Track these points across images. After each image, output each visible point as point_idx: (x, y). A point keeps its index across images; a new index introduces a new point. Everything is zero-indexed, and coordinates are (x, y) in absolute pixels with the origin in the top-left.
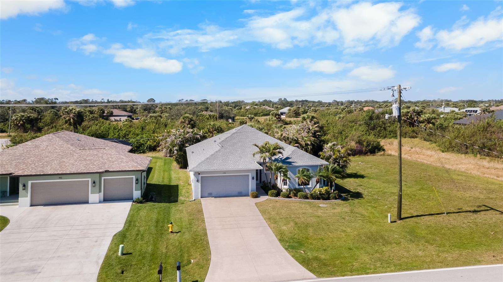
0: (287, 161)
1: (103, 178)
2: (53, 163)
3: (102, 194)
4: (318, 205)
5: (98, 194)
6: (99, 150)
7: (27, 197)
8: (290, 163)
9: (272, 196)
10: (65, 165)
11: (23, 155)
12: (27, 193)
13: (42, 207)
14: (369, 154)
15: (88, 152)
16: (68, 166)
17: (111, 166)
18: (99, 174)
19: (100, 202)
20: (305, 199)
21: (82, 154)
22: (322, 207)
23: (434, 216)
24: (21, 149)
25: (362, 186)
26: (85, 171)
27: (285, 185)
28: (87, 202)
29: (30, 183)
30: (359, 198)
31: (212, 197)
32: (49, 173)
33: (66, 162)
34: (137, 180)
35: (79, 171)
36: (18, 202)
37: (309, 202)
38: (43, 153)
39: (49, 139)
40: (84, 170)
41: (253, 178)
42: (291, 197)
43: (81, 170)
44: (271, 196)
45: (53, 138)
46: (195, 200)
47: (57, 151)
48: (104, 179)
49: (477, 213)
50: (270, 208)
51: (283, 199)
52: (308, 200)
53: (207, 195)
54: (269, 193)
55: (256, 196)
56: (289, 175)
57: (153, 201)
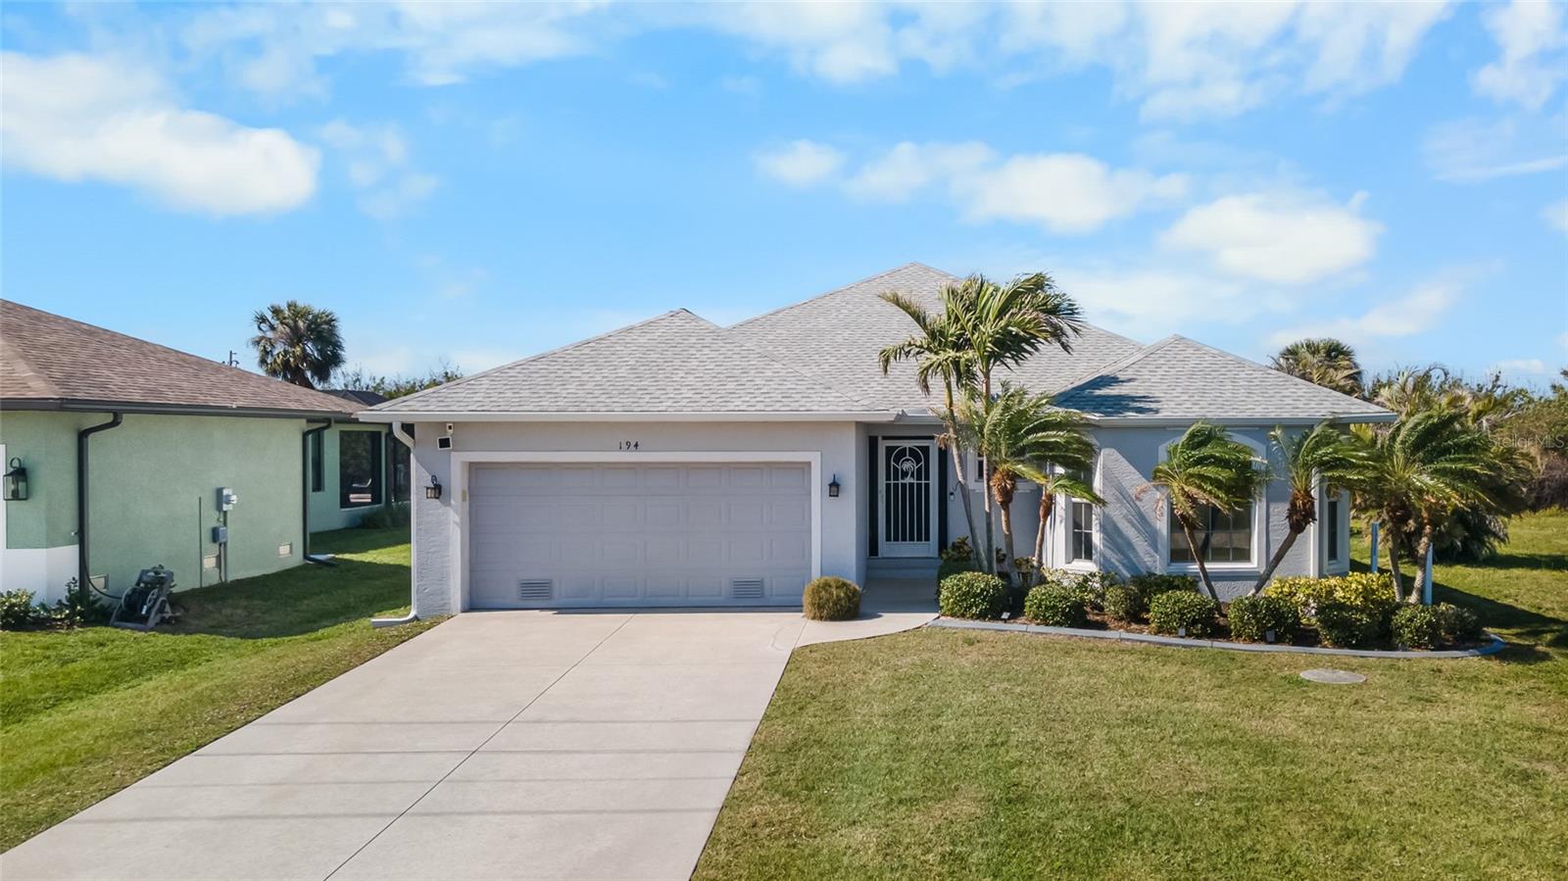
0: (1098, 392)
4: (1286, 672)
8: (1120, 404)
9: (964, 613)
20: (1198, 637)
22: (1316, 686)
27: (1077, 555)
34: (19, 471)
37: (1223, 651)
41: (835, 488)
42: (1099, 624)
44: (955, 610)
46: (414, 620)
50: (878, 678)
51: (1033, 628)
52: (1216, 644)
53: (513, 594)
54: (945, 593)
55: (845, 607)
56: (1105, 477)
57: (145, 619)
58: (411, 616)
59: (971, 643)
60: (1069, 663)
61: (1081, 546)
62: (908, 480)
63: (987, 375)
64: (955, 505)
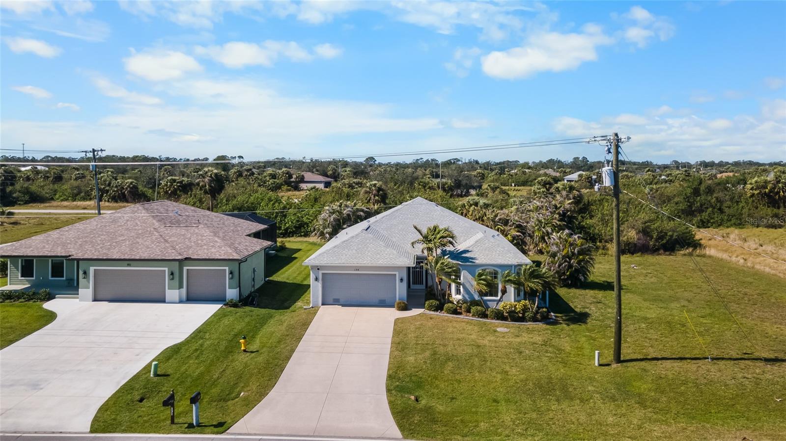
0: (463, 255)
1: (185, 268)
2: (124, 244)
3: (184, 291)
4: (495, 328)
5: (178, 291)
6: (190, 228)
7: (89, 288)
8: (467, 259)
9: (430, 310)
10: (137, 248)
11: (95, 232)
12: (89, 282)
13: (106, 303)
14: (662, 251)
15: (174, 231)
16: (141, 249)
17: (197, 252)
18: (178, 262)
19: (181, 302)
20: (481, 318)
21: (165, 233)
22: (498, 332)
23: (685, 361)
24: (95, 223)
25: (598, 304)
26: (159, 258)
27: (457, 294)
28: (162, 301)
29: (92, 269)
30: (579, 323)
31: (338, 305)
32: (114, 257)
33: (140, 244)
34: (231, 273)
35: (152, 257)
36: (78, 294)
37: (484, 322)
38: (119, 230)
39: (133, 211)
40: (159, 255)
41: (402, 280)
42: (460, 314)
43: (155, 255)
44: (428, 310)
45: (139, 210)
46: (312, 307)
47: (136, 228)
48: (188, 270)
49: (775, 363)
50: (412, 327)
51: (445, 314)
52: (484, 320)
53: (331, 302)
54: (426, 305)
55: (404, 308)
56: (463, 277)
57: (255, 304)
58: (311, 306)
59: (431, 318)
60: (450, 325)
61: (458, 292)
62: (418, 270)
63: (436, 251)
64: (429, 278)
